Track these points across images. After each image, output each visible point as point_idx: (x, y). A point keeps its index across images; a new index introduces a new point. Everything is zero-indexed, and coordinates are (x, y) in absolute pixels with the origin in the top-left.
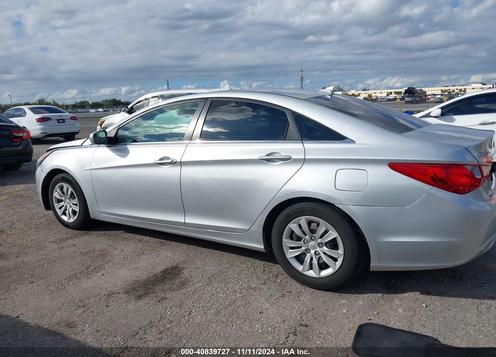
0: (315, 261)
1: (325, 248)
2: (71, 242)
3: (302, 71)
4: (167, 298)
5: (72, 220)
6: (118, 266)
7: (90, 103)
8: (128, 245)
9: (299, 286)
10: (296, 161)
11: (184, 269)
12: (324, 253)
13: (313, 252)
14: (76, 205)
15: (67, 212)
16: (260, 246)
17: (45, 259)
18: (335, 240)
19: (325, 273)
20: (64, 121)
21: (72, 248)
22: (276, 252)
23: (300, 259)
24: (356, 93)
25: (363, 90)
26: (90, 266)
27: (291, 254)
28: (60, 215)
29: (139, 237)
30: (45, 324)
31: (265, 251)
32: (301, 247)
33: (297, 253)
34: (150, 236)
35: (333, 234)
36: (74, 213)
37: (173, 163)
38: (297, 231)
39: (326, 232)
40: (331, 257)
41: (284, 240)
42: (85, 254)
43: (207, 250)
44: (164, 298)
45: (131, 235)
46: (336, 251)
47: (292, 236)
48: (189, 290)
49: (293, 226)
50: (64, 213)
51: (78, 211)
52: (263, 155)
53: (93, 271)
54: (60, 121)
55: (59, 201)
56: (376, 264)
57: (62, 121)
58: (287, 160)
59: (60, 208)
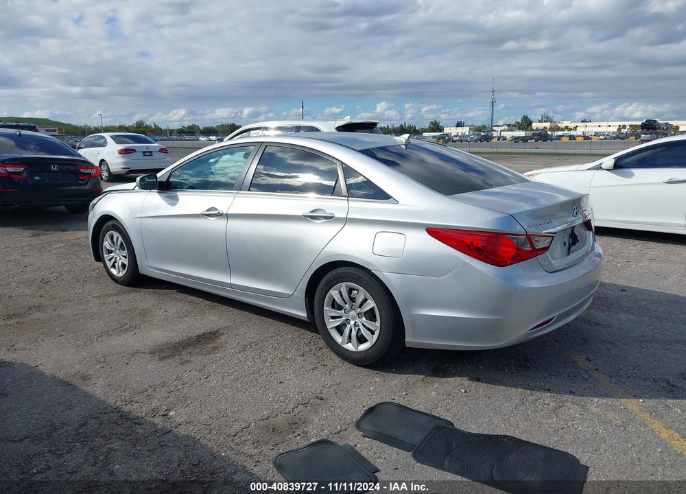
0: (354, 333)
1: (364, 319)
2: (116, 298)
3: (493, 92)
4: (191, 361)
5: (121, 275)
6: (155, 327)
7: (201, 128)
8: (174, 305)
9: (338, 360)
10: (339, 220)
11: (222, 334)
12: (363, 324)
13: (352, 322)
14: (125, 257)
15: (116, 264)
16: (303, 314)
17: (83, 314)
18: (372, 309)
19: (363, 347)
20: (151, 153)
21: (115, 305)
22: (318, 321)
23: (340, 329)
24: (572, 125)
25: (583, 122)
26: (126, 324)
27: (331, 324)
28: (109, 267)
29: (190, 298)
30: (61, 375)
31: (308, 320)
32: (342, 317)
33: (338, 323)
34: (203, 298)
35: (371, 304)
36: (124, 266)
37: (220, 215)
38: (338, 300)
39: (365, 300)
40: (369, 329)
41: (325, 308)
42: (125, 312)
43: (259, 317)
44: (188, 361)
45: (183, 295)
46: (373, 323)
47: (334, 305)
48: (218, 355)
49: (334, 293)
50: (114, 266)
51: (127, 264)
52: (306, 211)
53: (127, 329)
54: (146, 154)
55: (110, 252)
56: (411, 339)
57: (149, 154)
58: (329, 218)
59: (110, 260)
